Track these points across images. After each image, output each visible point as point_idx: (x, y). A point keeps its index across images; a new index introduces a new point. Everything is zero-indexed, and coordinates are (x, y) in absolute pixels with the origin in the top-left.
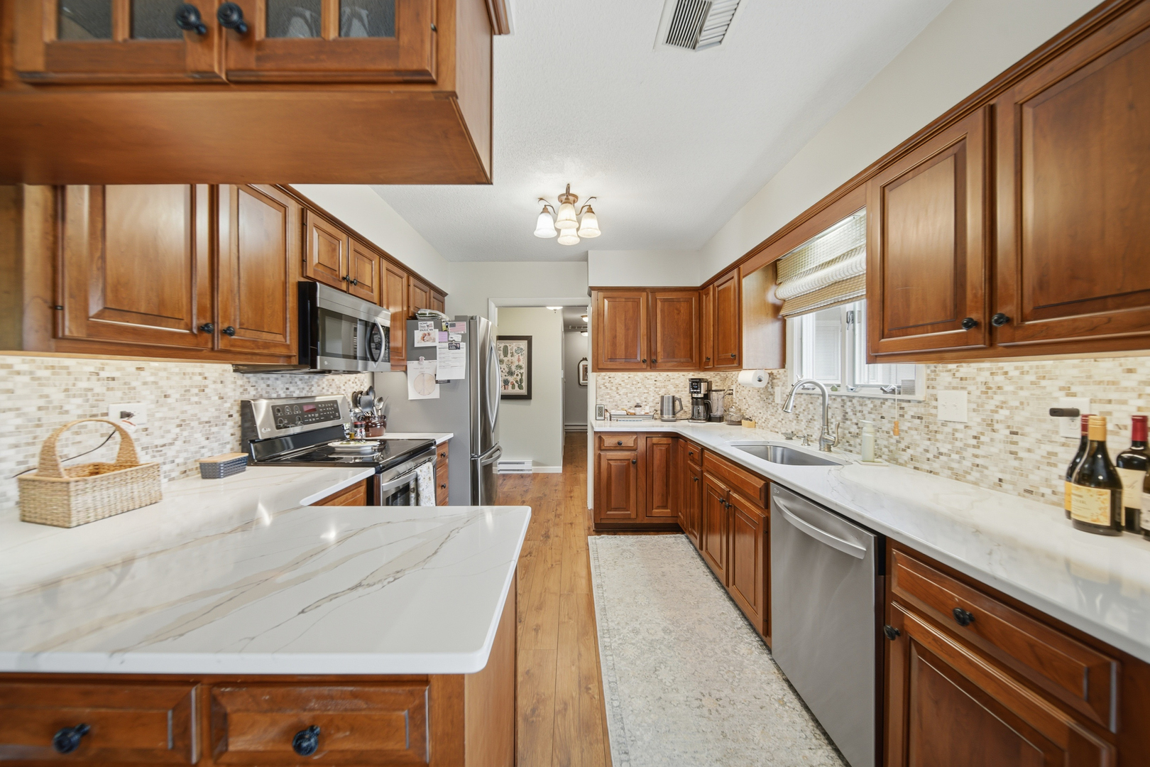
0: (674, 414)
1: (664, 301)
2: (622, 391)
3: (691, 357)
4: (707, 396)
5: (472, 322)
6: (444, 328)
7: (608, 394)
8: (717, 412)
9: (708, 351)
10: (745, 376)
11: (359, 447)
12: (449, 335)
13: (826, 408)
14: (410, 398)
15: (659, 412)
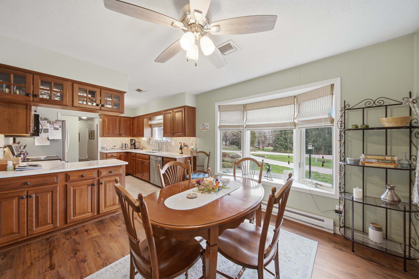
0: (126, 148)
1: (123, 120)
2: (110, 142)
3: (131, 134)
4: (134, 143)
5: (63, 122)
6: (52, 123)
7: (105, 143)
8: (137, 147)
9: (135, 133)
10: (144, 139)
11: (41, 158)
12: (54, 125)
13: (159, 144)
14: (36, 145)
15: (121, 148)
